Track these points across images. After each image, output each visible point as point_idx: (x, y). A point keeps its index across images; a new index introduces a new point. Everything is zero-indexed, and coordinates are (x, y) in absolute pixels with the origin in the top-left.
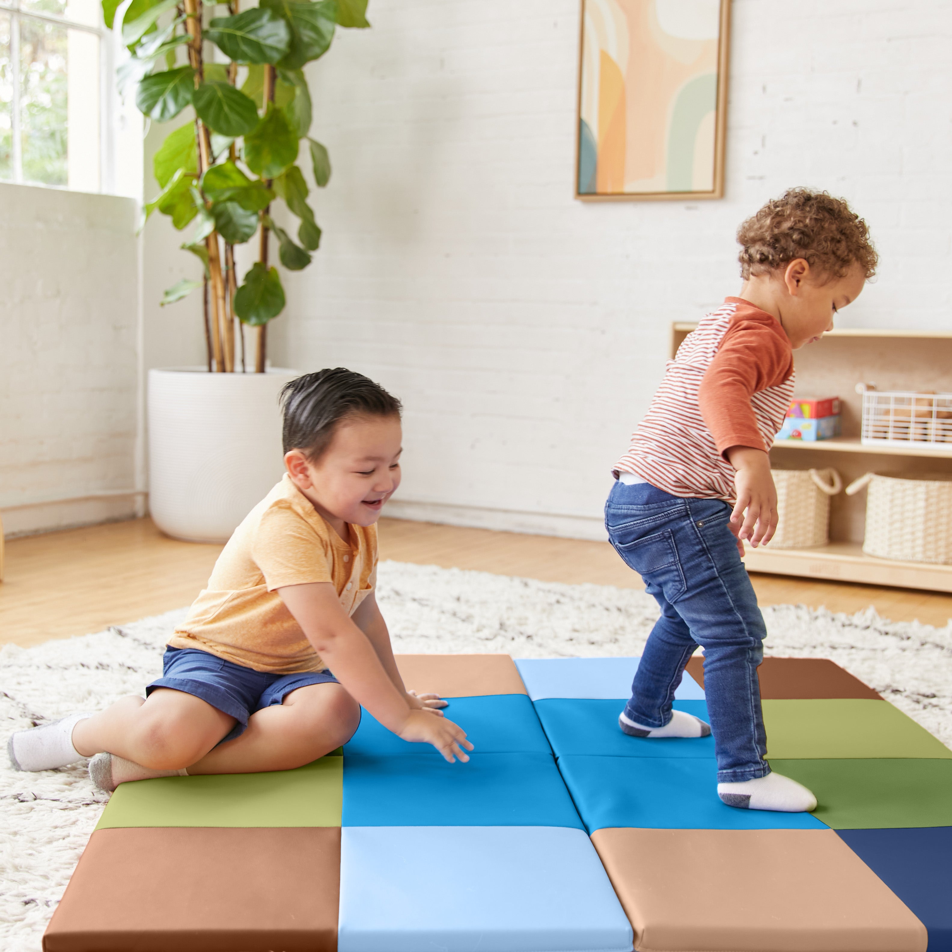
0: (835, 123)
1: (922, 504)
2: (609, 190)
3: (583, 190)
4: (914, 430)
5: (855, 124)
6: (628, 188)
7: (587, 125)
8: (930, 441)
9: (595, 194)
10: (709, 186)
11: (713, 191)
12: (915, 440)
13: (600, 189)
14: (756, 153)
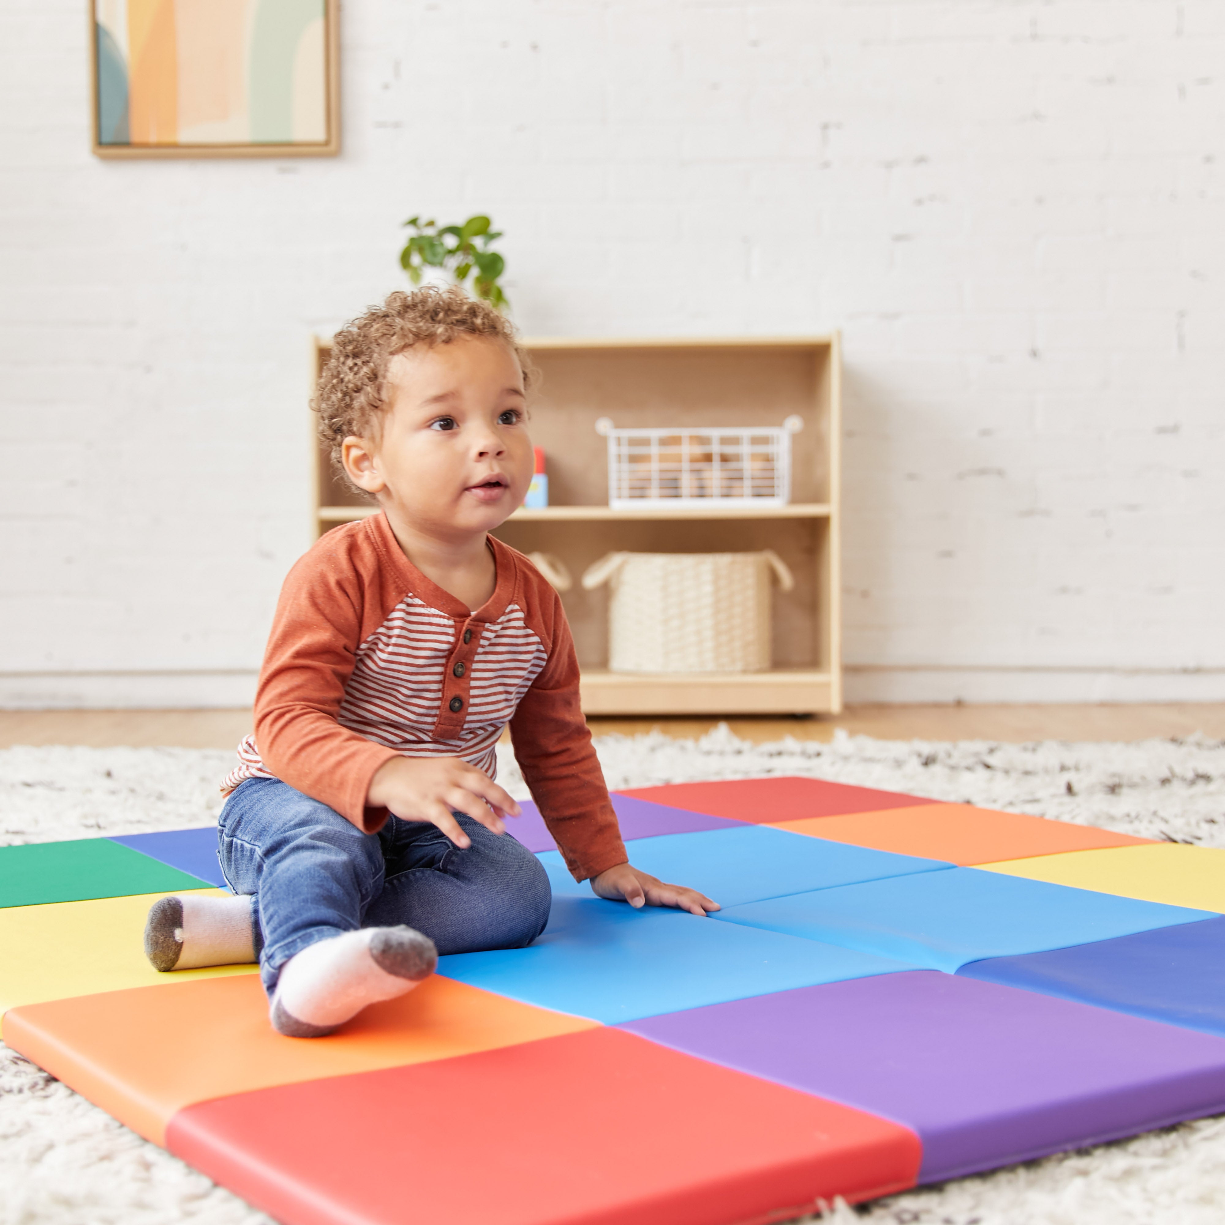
0: (505, 45)
1: (708, 588)
2: (153, 138)
3: (106, 138)
4: (687, 482)
5: (535, 47)
6: (185, 136)
7: (107, 34)
8: (711, 496)
9: (127, 144)
10: (318, 134)
11: (327, 143)
12: (692, 496)
13: (136, 137)
14: (386, 87)
